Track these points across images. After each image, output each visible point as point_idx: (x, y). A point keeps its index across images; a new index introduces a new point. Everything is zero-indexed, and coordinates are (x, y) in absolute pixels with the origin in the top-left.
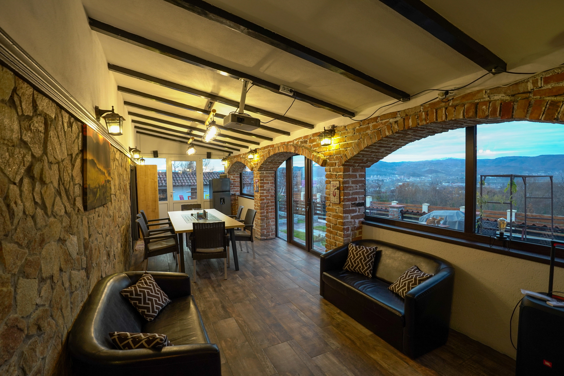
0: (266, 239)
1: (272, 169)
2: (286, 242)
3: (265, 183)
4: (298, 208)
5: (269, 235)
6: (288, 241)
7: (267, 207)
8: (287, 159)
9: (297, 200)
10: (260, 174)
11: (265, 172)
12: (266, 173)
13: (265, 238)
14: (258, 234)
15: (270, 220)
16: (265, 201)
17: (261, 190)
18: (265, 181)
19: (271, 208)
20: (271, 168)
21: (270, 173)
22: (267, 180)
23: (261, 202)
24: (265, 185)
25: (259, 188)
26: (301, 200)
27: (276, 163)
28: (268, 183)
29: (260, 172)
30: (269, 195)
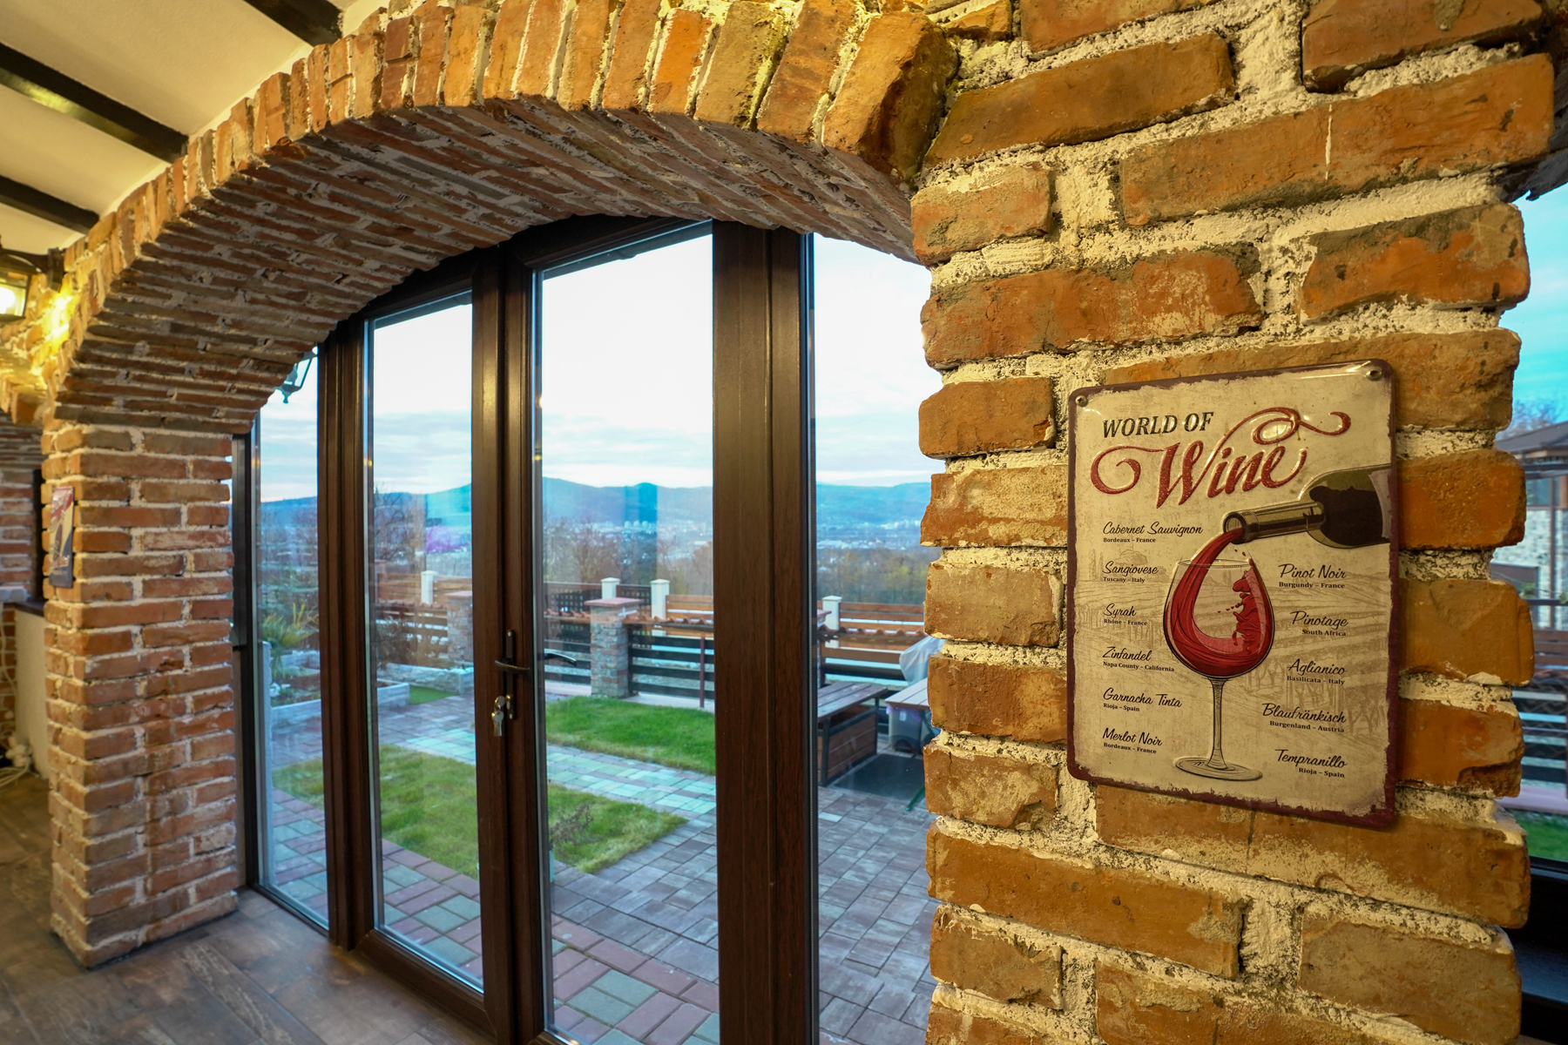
0: (147, 945)
1: (209, 412)
2: (322, 941)
3: (142, 518)
4: (410, 636)
5: (178, 903)
6: (334, 935)
7: (158, 692)
8: (323, 335)
9: (408, 602)
10: (86, 441)
11: (136, 434)
12: (150, 443)
13: (140, 935)
14: (67, 915)
15: (191, 793)
16: (138, 651)
17: (90, 569)
18: (137, 502)
19: (199, 702)
20: (188, 404)
21: (185, 447)
22: (157, 493)
23: (90, 663)
24: (136, 532)
25: (80, 556)
26: (423, 605)
27: (235, 359)
28: (172, 518)
29: (87, 429)
30: (178, 606)
